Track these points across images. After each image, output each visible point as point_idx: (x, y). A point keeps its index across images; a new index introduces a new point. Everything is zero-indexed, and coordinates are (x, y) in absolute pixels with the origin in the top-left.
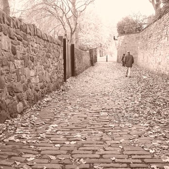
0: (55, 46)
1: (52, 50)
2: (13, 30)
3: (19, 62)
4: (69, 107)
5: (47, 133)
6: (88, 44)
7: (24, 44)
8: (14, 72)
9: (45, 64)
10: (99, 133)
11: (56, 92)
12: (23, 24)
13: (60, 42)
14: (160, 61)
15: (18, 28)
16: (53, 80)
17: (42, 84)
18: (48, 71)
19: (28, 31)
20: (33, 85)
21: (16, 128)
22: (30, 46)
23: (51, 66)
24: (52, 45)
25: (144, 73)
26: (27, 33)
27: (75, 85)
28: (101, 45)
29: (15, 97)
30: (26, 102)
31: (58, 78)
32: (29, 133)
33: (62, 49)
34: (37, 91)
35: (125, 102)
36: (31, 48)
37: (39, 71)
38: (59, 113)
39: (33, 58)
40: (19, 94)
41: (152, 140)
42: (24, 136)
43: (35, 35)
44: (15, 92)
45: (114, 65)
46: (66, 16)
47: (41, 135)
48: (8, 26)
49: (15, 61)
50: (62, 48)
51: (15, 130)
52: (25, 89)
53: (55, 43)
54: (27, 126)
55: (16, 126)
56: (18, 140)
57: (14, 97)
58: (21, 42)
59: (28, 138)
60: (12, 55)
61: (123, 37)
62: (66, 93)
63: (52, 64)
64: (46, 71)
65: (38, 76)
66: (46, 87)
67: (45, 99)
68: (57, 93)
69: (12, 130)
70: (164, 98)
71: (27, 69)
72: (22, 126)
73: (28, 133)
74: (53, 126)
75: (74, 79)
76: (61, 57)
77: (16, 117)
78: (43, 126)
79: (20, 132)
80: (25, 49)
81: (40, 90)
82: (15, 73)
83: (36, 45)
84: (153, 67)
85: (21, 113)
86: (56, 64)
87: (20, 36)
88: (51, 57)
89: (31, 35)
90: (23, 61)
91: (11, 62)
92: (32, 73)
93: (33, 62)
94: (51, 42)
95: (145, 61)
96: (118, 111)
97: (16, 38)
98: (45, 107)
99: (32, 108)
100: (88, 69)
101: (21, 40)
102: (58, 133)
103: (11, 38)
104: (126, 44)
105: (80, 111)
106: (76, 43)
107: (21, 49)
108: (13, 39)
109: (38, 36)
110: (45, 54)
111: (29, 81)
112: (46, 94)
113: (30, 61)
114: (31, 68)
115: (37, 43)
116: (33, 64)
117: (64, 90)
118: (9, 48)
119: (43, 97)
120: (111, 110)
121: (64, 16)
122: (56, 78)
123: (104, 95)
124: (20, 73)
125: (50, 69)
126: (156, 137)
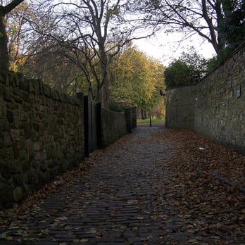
0: (71, 107)
1: (67, 114)
2: (9, 89)
3: (18, 131)
4: (87, 193)
5: (51, 228)
6: (123, 101)
7: (24, 107)
8: (9, 146)
9: (56, 133)
10: (122, 227)
11: (73, 172)
12: (23, 80)
13: (78, 101)
14: (224, 125)
15: (16, 86)
16: (68, 155)
17: (51, 161)
18: (60, 142)
19: (31, 89)
20: (38, 162)
21: (10, 222)
22: (34, 110)
23: (65, 136)
24: (66, 106)
25: (201, 143)
26: (29, 92)
27: (100, 161)
28: (144, 101)
29: (11, 180)
30: (26, 187)
31: (76, 152)
32: (27, 228)
33: (82, 111)
34: (44, 171)
35: (166, 185)
36: (35, 112)
37: (47, 142)
38: (72, 201)
39: (38, 126)
40: (16, 176)
41: (189, 237)
42: (19, 232)
43: (41, 94)
44: (11, 173)
45: (161, 131)
46: (90, 62)
47: (42, 231)
48: (2, 85)
49: (12, 130)
50: (82, 109)
51: (9, 225)
52: (26, 169)
53: (70, 103)
54: (26, 219)
55: (10, 219)
56: (10, 238)
57: (9, 180)
58: (19, 105)
59: (24, 235)
60: (8, 123)
61: (173, 91)
62: (86, 172)
63: (67, 132)
64: (57, 143)
65: (44, 151)
66: (56, 165)
67: (55, 182)
68: (73, 174)
69: (4, 224)
70: (222, 178)
71: (28, 141)
72: (19, 219)
73: (25, 229)
74: (61, 219)
75: (100, 152)
76: (81, 122)
77: (11, 207)
78: (48, 219)
79: (14, 228)
80: (26, 114)
81: (48, 169)
82: (11, 148)
83: (42, 108)
84: (215, 133)
85: (20, 202)
86: (72, 133)
87: (19, 97)
88: (65, 123)
89: (35, 94)
90: (23, 130)
91: (6, 133)
92: (37, 146)
93: (37, 130)
94: (65, 103)
95: (205, 125)
96: (153, 198)
97: (13, 100)
98: (54, 193)
99: (36, 195)
100: (123, 138)
101: (20, 102)
102: (66, 228)
103: (6, 100)
104: (177, 100)
105: (100, 199)
106: (106, 100)
107: (20, 114)
108: (10, 101)
109: (46, 96)
110: (56, 118)
111: (32, 157)
112: (57, 175)
113: (33, 130)
114: (35, 139)
115: (43, 105)
116: (37, 134)
117: (84, 170)
118: (3, 114)
119: (52, 179)
120: (144, 197)
121: (88, 63)
122: (72, 152)
123: (140, 175)
124: (19, 146)
125: (63, 140)
126: (196, 232)
